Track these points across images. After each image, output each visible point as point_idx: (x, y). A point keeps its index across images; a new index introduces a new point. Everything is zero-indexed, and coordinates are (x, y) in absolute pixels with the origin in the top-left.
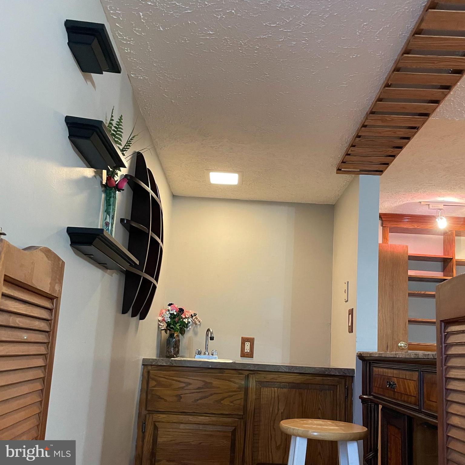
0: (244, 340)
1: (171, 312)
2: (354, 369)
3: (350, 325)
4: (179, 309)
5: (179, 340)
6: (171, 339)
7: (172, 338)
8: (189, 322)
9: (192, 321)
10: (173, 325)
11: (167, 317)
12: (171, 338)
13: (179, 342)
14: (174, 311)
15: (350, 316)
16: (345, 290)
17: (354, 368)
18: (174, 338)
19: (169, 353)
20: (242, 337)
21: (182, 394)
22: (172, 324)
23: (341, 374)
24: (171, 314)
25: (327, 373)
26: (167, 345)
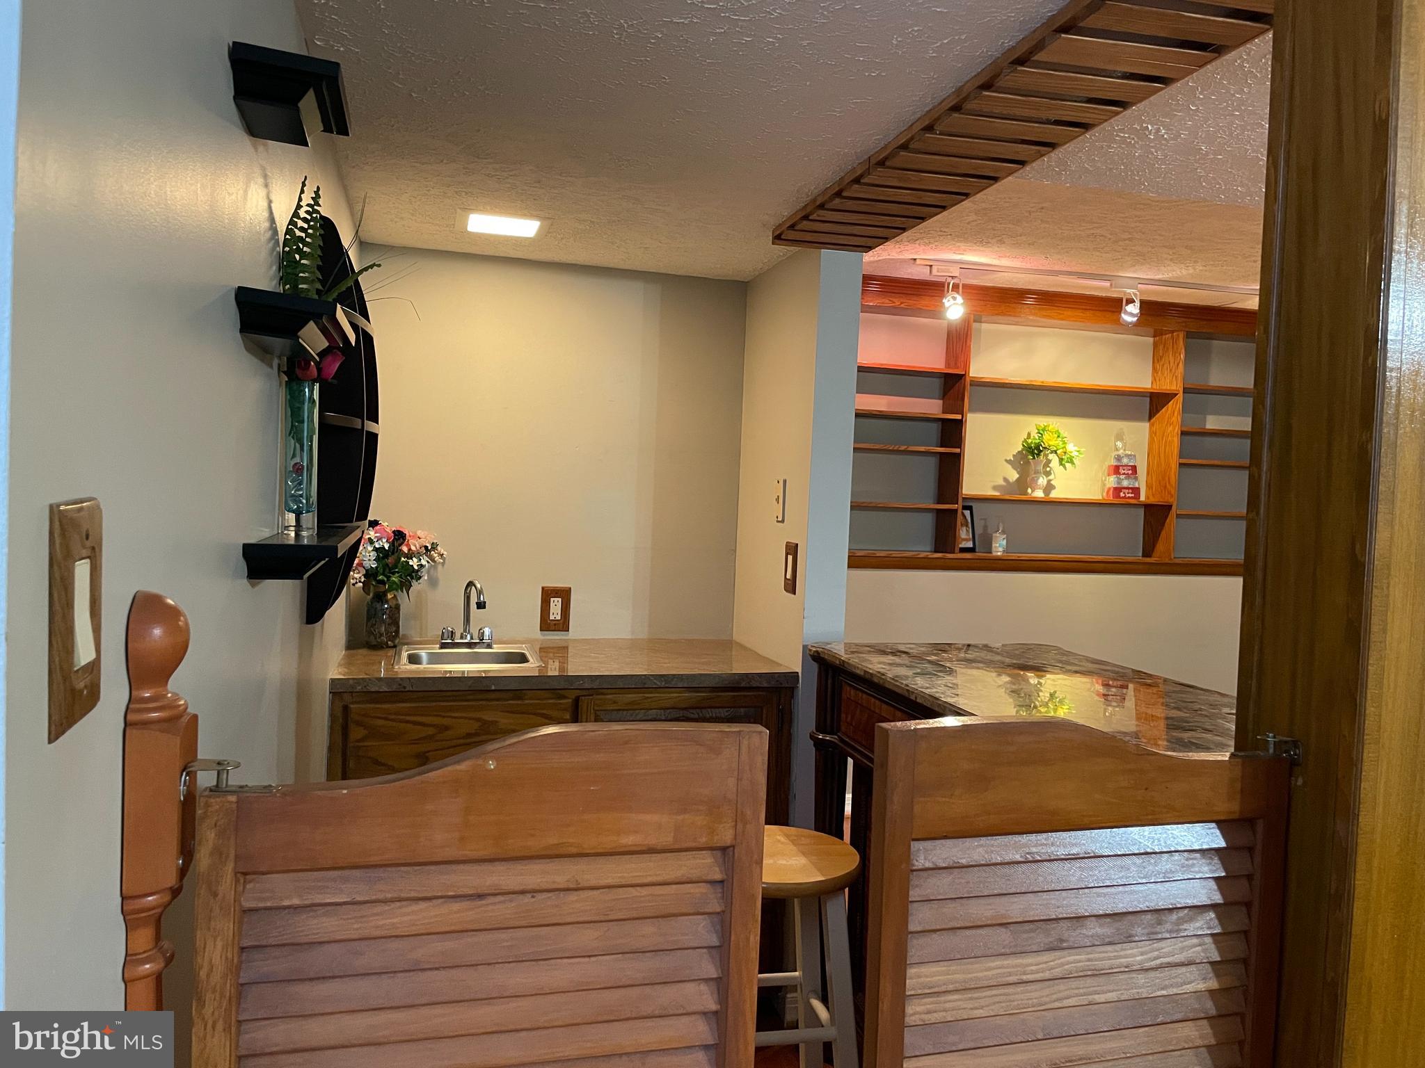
0: (548, 594)
1: (377, 546)
2: (797, 673)
3: (788, 577)
4: (394, 532)
5: (398, 607)
6: (378, 606)
7: (380, 603)
8: (421, 566)
9: (428, 562)
10: (383, 574)
11: (369, 560)
12: (378, 602)
13: (399, 613)
14: (384, 540)
15: (790, 558)
16: (778, 497)
17: (799, 670)
18: (387, 602)
19: (376, 638)
20: (543, 588)
21: (429, 752)
22: (381, 571)
23: (773, 684)
24: (376, 550)
25: (743, 685)
26: (369, 619)
